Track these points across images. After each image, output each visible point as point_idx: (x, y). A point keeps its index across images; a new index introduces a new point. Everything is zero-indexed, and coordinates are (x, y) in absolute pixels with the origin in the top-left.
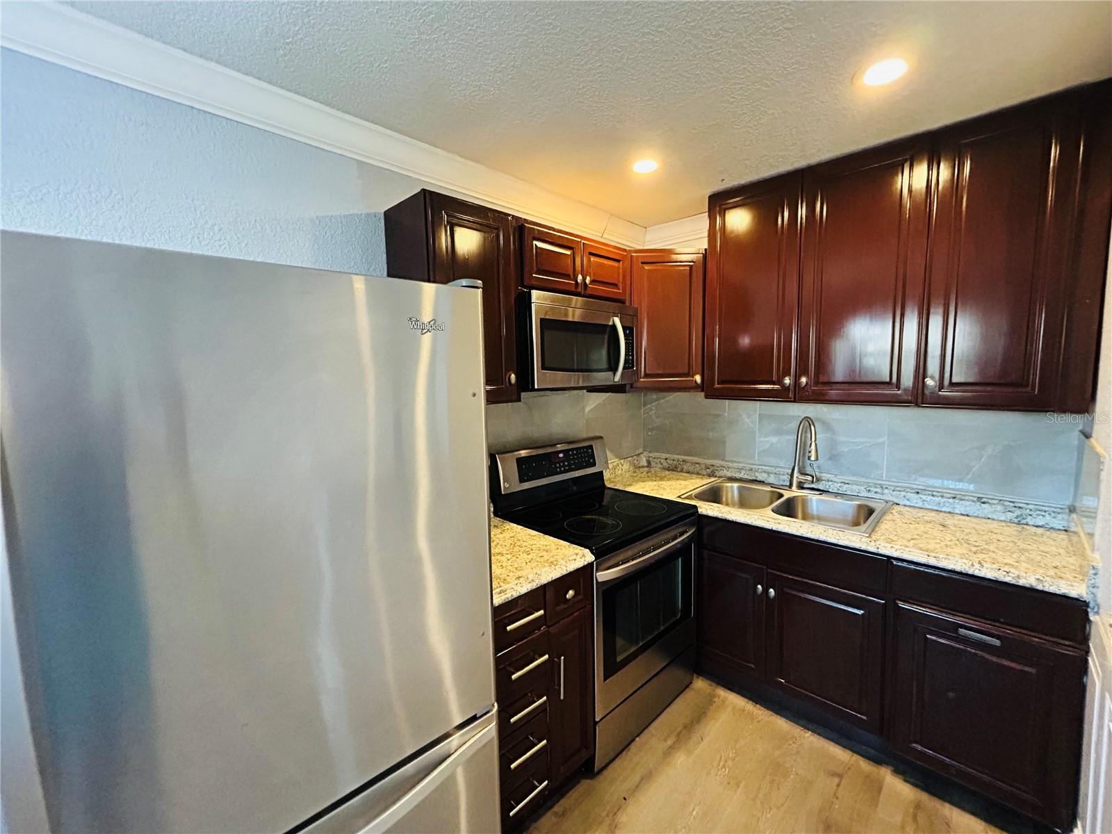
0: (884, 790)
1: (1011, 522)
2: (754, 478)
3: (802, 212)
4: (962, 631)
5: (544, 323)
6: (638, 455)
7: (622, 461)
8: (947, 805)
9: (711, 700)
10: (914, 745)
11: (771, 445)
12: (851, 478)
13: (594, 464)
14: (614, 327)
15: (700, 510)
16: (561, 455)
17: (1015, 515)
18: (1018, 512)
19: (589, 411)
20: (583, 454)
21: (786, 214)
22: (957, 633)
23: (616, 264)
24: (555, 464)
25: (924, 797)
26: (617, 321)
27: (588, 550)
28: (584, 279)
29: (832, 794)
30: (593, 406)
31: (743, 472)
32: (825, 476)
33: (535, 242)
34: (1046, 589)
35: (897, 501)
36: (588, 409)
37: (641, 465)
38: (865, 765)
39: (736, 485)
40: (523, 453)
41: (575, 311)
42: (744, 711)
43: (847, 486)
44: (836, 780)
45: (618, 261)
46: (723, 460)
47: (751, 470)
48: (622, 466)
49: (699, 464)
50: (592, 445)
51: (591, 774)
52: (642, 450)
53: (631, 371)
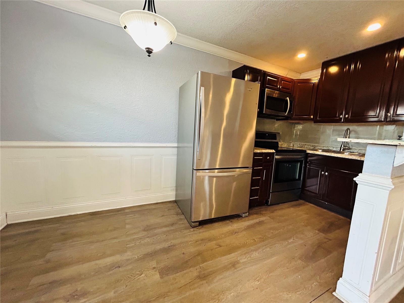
2: (329, 149)
3: (353, 67)
5: (268, 97)
13: (276, 139)
14: (287, 100)
15: (307, 152)
16: (267, 135)
20: (274, 136)
21: (347, 67)
23: (289, 83)
24: (265, 137)
26: (288, 98)
27: (274, 150)
28: (280, 87)
30: (278, 125)
31: (325, 147)
33: (268, 77)
36: (276, 126)
37: (291, 146)
39: (322, 150)
41: (276, 94)
45: (290, 82)
46: (319, 145)
47: (328, 147)
48: (284, 144)
49: (310, 145)
50: (276, 134)
51: (268, 205)
52: (291, 142)
53: (290, 113)
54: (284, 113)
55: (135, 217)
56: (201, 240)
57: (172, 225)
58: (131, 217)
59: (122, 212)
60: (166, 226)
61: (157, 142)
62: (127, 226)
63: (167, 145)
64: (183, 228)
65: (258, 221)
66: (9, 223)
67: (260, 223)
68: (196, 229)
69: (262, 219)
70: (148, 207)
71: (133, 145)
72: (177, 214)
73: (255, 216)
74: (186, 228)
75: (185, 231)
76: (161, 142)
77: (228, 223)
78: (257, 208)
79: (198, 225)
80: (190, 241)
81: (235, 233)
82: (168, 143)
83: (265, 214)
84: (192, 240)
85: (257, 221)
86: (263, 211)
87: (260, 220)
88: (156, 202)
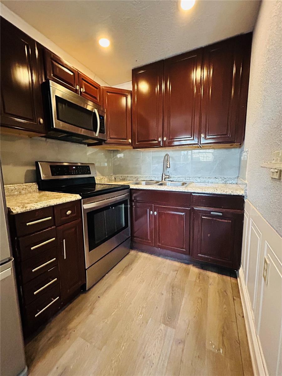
0: (190, 272)
1: (223, 183)
2: (151, 180)
4: (212, 213)
6: (111, 176)
7: (104, 177)
8: (208, 272)
9: (136, 257)
10: (199, 255)
11: (156, 167)
12: (180, 176)
13: (90, 173)
14: (95, 113)
15: (130, 187)
16: (74, 168)
17: (224, 181)
18: (225, 180)
19: (89, 155)
20: (85, 169)
21: (158, 77)
22: (210, 214)
24: (71, 170)
25: (202, 271)
27: (79, 195)
28: (80, 89)
29: (175, 276)
30: (90, 153)
31: (147, 178)
32: (172, 176)
34: (234, 194)
35: (193, 181)
36: (88, 154)
37: (112, 179)
38: (184, 265)
39: (144, 182)
42: (147, 258)
43: (179, 178)
44: (176, 272)
46: (141, 175)
47: (150, 177)
48: (105, 179)
50: (89, 166)
53: (104, 134)
54: (95, 132)
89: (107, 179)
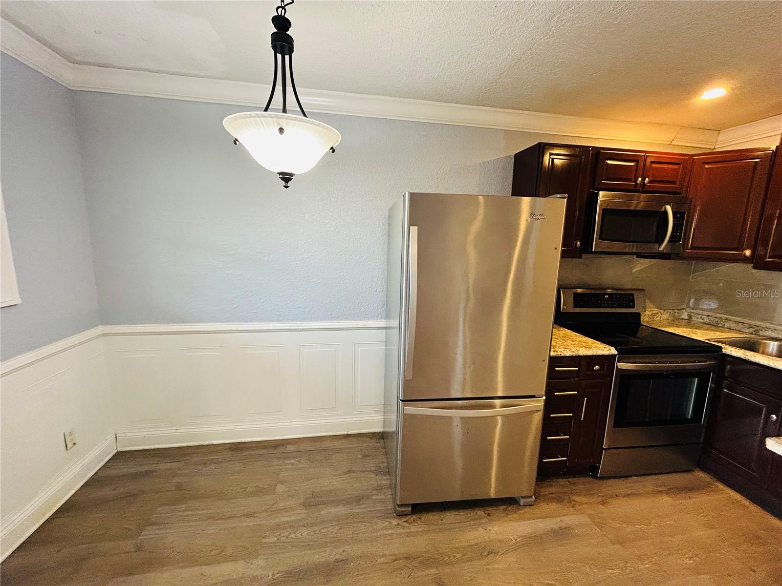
5: (605, 212)
7: (662, 312)
13: (633, 307)
14: (666, 212)
15: (724, 351)
16: (607, 296)
19: (637, 271)
20: (626, 298)
23: (676, 167)
26: (669, 208)
27: (614, 348)
28: (643, 181)
30: (640, 268)
33: (607, 161)
36: (634, 270)
40: (579, 290)
45: (679, 164)
46: (771, 323)
48: (662, 314)
49: (743, 323)
50: (633, 294)
51: (595, 476)
52: (684, 306)
53: (678, 244)
54: (657, 245)
55: (300, 466)
56: (406, 558)
57: (359, 499)
58: (292, 464)
59: (281, 450)
60: (347, 502)
61: (346, 319)
62: (280, 488)
63: (365, 323)
64: (378, 514)
65: (556, 527)
66: (120, 449)
67: (561, 534)
68: (405, 522)
69: (571, 518)
70: (328, 444)
71: (302, 326)
72: (378, 472)
73: (553, 506)
74: (384, 516)
75: (381, 524)
76: (354, 319)
77: (480, 518)
78: (563, 481)
79: (410, 513)
80: (382, 556)
81: (490, 553)
82: (368, 320)
83: (580, 504)
84: (386, 552)
85: (553, 523)
86: (578, 494)
87: (563, 525)
88: (346, 433)
89: (668, 315)
